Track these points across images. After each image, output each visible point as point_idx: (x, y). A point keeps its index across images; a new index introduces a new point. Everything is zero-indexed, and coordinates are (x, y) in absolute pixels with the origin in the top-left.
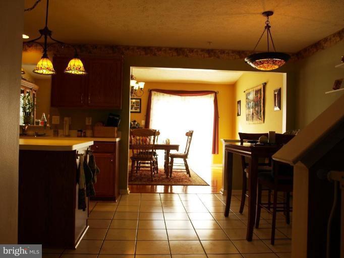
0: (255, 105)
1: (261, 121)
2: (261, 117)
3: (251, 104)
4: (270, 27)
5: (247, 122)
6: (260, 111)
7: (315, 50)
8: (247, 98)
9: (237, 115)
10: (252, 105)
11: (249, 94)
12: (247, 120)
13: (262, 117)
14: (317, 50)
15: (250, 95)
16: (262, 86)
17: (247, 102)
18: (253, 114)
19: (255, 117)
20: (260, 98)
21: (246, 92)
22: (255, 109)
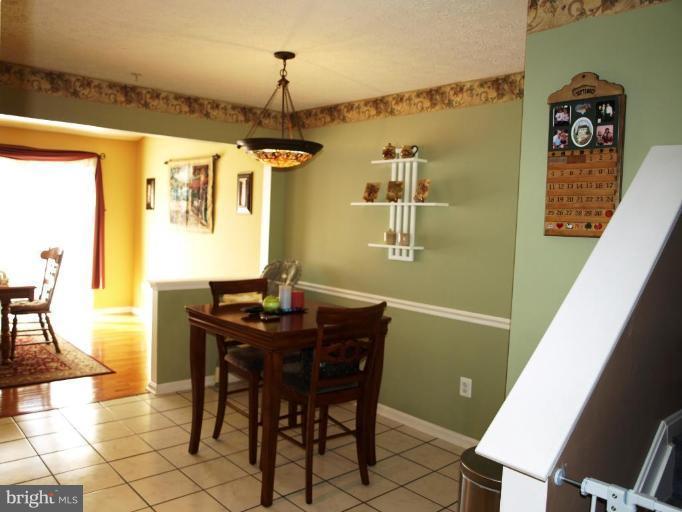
0: (194, 196)
1: (205, 229)
2: (206, 220)
3: (184, 191)
4: (287, 82)
5: (174, 226)
6: (206, 209)
7: (328, 119)
8: (172, 178)
9: (145, 206)
10: (185, 194)
11: (178, 169)
12: (172, 220)
13: (210, 221)
14: (333, 120)
15: (181, 173)
16: (211, 160)
17: (171, 184)
18: (187, 212)
19: (192, 218)
20: (206, 183)
21: (172, 164)
22: (192, 203)
